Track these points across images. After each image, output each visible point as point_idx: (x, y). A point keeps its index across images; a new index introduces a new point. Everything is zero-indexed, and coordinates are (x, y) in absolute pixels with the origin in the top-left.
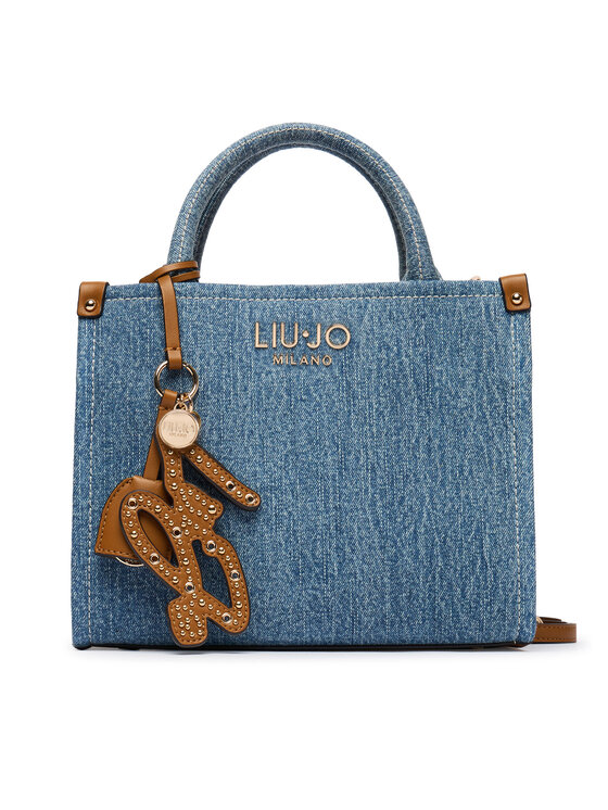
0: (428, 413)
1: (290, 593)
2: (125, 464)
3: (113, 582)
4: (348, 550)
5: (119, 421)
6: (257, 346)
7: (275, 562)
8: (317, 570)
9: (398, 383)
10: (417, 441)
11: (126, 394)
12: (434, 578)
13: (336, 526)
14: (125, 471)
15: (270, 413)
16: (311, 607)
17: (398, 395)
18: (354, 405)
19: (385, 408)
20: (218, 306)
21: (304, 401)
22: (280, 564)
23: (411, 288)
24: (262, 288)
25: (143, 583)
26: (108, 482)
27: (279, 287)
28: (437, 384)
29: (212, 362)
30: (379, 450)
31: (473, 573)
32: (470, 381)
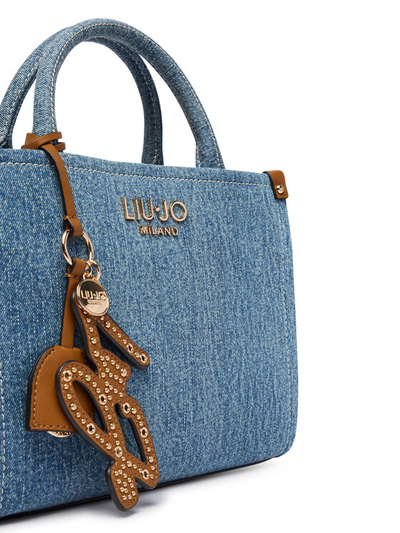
0: (240, 279)
1: (161, 443)
2: (32, 332)
3: (27, 453)
4: (199, 399)
5: (24, 289)
6: (128, 218)
7: (152, 417)
8: (180, 419)
9: (221, 254)
10: (235, 303)
11: (29, 261)
12: (248, 415)
13: (192, 379)
14: (32, 340)
15: (143, 280)
16: (173, 454)
17: (222, 264)
18: (196, 272)
19: (215, 275)
20: (93, 178)
21: (164, 269)
22: (156, 418)
23: (220, 174)
24: (119, 164)
25: (52, 451)
26: (17, 351)
27: (131, 164)
28: (243, 256)
29: (96, 230)
30: (214, 312)
31: (269, 408)
32: (261, 254)
